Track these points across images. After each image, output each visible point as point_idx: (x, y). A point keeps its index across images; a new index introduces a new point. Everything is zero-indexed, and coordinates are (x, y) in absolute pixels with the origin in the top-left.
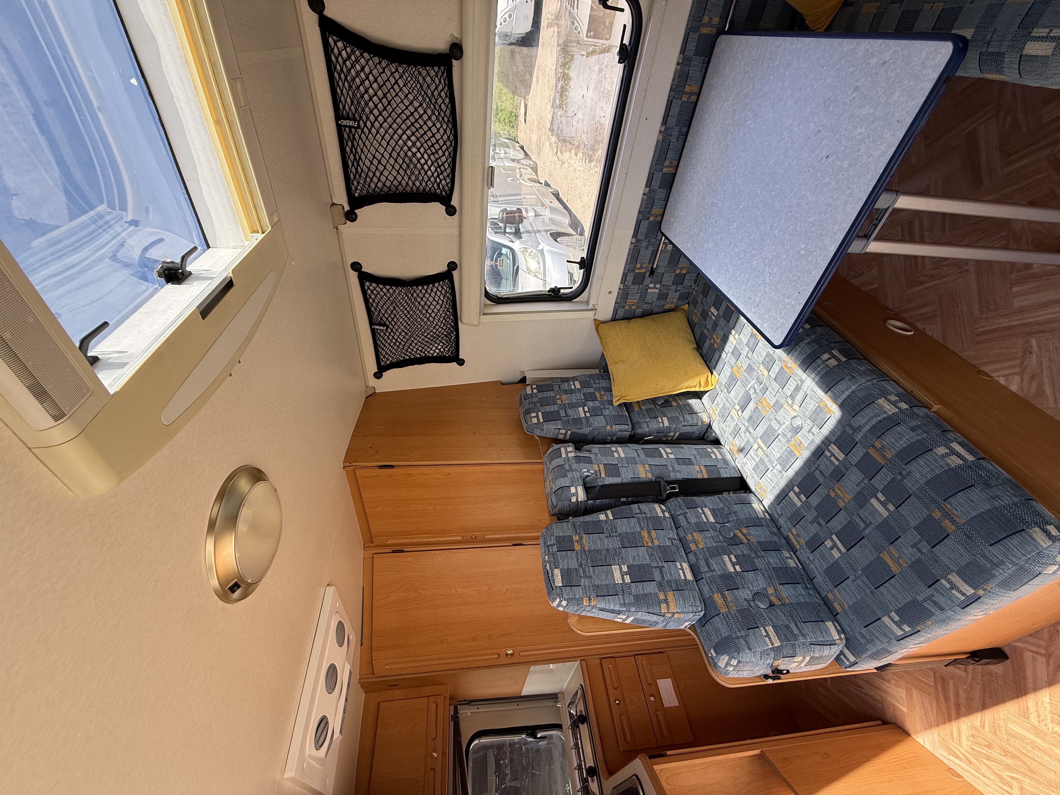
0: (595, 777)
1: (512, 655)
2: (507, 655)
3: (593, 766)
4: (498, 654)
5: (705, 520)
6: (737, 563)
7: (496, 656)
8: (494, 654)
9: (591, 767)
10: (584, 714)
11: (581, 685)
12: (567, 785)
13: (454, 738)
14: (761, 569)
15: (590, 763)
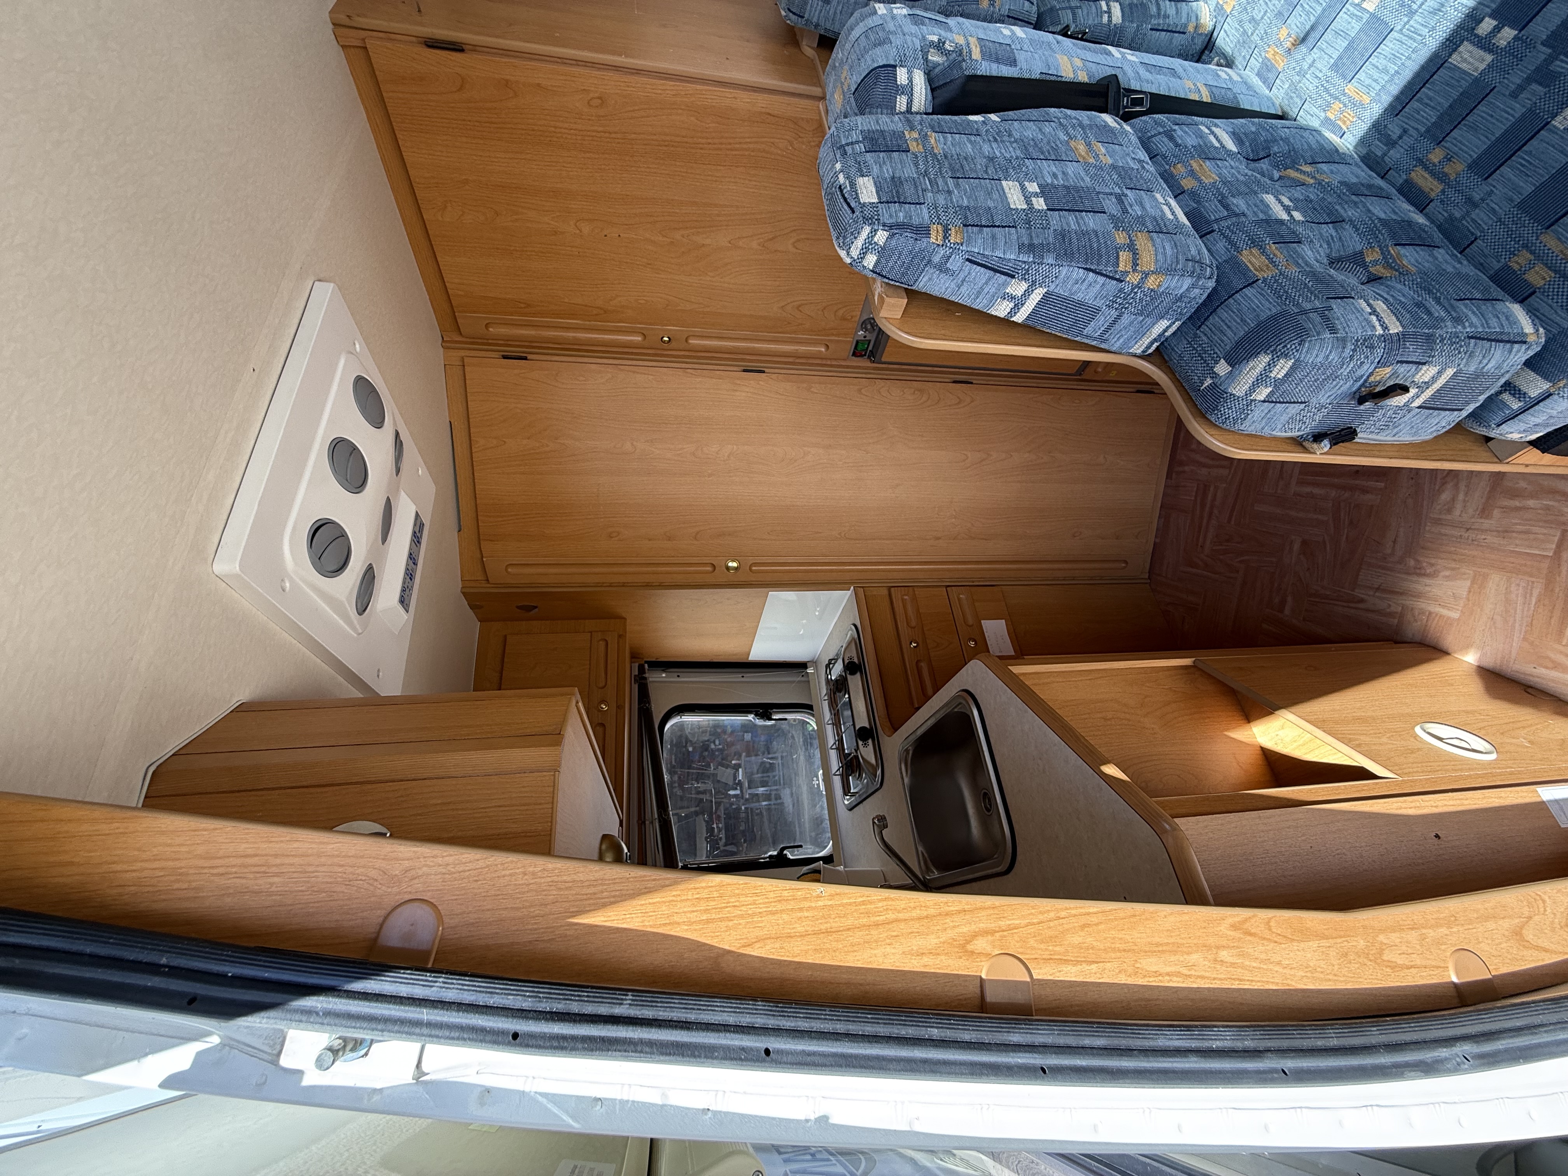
0: (870, 741)
1: (736, 569)
2: (728, 568)
3: (867, 725)
4: (714, 566)
5: (1217, 145)
6: (1296, 209)
7: (710, 569)
8: (705, 564)
9: (862, 729)
10: (856, 660)
11: (855, 626)
12: (815, 779)
13: (639, 704)
14: (1351, 221)
15: (862, 721)
